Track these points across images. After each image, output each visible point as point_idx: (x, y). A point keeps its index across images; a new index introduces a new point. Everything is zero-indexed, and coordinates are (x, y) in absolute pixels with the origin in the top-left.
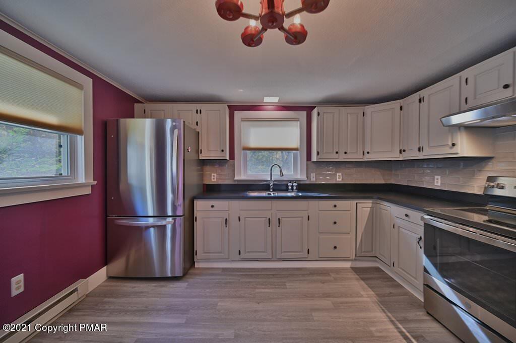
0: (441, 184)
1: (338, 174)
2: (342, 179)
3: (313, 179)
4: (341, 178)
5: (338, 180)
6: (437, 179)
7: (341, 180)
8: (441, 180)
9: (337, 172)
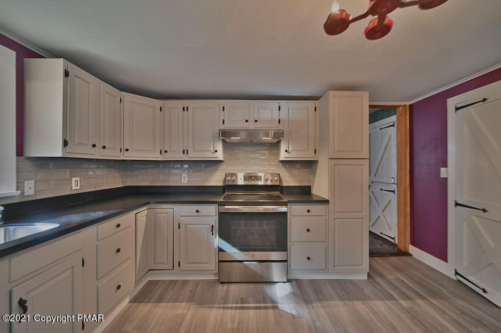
0: (188, 181)
1: (74, 179)
2: (80, 187)
3: (30, 191)
4: (79, 185)
5: (74, 188)
6: (184, 177)
7: (78, 188)
8: (187, 177)
9: (72, 176)
